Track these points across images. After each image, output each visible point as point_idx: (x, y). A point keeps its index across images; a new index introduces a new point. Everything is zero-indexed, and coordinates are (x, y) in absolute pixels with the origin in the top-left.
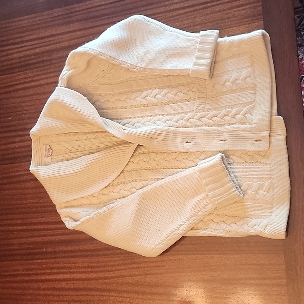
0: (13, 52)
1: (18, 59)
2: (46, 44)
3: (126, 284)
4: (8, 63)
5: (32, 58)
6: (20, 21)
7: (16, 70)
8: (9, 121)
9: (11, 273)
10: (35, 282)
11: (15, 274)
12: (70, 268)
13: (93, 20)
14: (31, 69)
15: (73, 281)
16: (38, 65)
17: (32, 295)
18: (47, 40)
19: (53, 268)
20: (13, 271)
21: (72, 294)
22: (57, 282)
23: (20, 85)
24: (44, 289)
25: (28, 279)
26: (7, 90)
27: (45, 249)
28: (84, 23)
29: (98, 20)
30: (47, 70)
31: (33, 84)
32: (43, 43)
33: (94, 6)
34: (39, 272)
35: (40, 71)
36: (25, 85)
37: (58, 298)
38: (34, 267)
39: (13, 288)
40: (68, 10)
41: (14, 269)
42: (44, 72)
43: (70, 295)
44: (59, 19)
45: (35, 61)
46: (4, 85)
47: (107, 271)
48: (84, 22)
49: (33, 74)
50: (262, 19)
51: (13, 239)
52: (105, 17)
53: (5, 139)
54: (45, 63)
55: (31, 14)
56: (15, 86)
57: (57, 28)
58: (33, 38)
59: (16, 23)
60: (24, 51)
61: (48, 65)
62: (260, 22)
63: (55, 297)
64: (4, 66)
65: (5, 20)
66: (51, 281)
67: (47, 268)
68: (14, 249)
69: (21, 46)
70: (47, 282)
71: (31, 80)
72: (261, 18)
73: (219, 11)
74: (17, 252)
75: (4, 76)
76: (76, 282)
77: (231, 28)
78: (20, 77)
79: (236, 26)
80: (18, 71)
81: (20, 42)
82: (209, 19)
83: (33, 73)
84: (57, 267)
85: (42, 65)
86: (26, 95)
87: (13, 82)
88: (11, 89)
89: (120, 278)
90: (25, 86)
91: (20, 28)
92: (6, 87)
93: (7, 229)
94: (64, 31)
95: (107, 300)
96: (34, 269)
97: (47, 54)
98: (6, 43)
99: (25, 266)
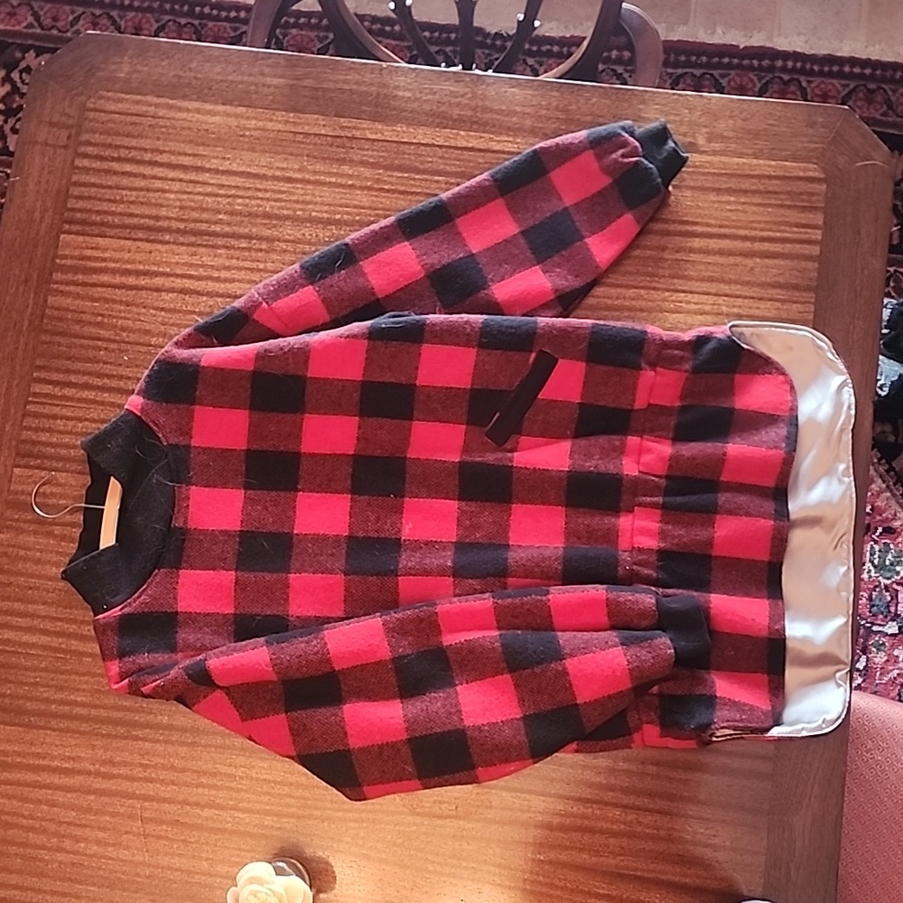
0: (167, 187)
1: (177, 210)
2: (268, 195)
3: (378, 841)
4: (146, 210)
5: (221, 219)
6: (203, 114)
7: (167, 237)
8: (120, 365)
9: (56, 763)
10: (124, 797)
11: (66, 768)
12: (231, 777)
13: (406, 175)
14: (213, 247)
15: (233, 812)
16: (233, 242)
17: (109, 829)
18: (269, 185)
19: (183, 770)
20: (62, 760)
21: (226, 844)
22: (189, 807)
23: (172, 279)
24: (145, 818)
25: (104, 787)
26: (131, 280)
27: (168, 716)
28: (379, 174)
29: (419, 179)
30: (258, 261)
31: (211, 286)
32: (260, 190)
33: (414, 141)
34: (138, 772)
35: (238, 259)
36: (188, 284)
37: (182, 848)
38: (126, 757)
39: (53, 804)
40: (342, 128)
41: (67, 754)
42: (247, 264)
43: (220, 846)
44: (315, 144)
45: (227, 229)
46: (124, 266)
47: (331, 801)
48: (381, 171)
49: (216, 259)
50: (813, 300)
51: (77, 674)
52: (441, 178)
53: (102, 407)
54: (255, 241)
55: (239, 106)
56: (156, 276)
57: (305, 163)
58: (230, 168)
59: (191, 115)
60: (199, 193)
61: (261, 250)
62: (807, 305)
63: (175, 846)
64: (131, 215)
65: (159, 96)
66: (169, 803)
67: (164, 767)
68: (76, 701)
69: (192, 178)
70: (157, 802)
71: (206, 274)
72: (812, 297)
73: (721, 252)
74: (84, 711)
75: (128, 243)
76: (241, 816)
77: (740, 300)
78: (177, 257)
79: (753, 298)
80: (172, 240)
81: (192, 167)
82: (693, 261)
83: (215, 256)
84: (195, 768)
85: (244, 245)
86: (185, 308)
87: (154, 264)
88: (143, 283)
89: (365, 825)
90: (187, 286)
91: (199, 130)
92: (128, 272)
93: (63, 646)
94: (322, 178)
95: (321, 872)
96: (125, 764)
97: (263, 221)
98: (148, 156)
99: (102, 751)
